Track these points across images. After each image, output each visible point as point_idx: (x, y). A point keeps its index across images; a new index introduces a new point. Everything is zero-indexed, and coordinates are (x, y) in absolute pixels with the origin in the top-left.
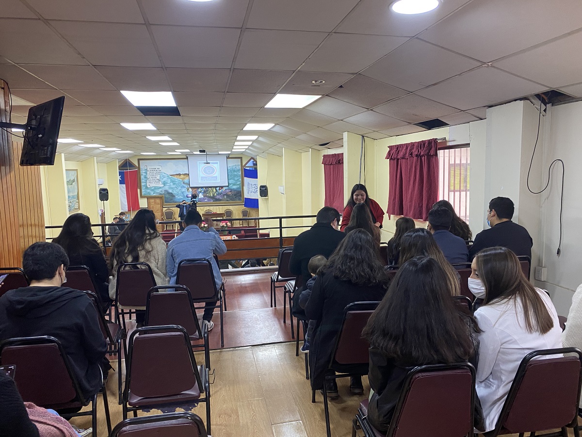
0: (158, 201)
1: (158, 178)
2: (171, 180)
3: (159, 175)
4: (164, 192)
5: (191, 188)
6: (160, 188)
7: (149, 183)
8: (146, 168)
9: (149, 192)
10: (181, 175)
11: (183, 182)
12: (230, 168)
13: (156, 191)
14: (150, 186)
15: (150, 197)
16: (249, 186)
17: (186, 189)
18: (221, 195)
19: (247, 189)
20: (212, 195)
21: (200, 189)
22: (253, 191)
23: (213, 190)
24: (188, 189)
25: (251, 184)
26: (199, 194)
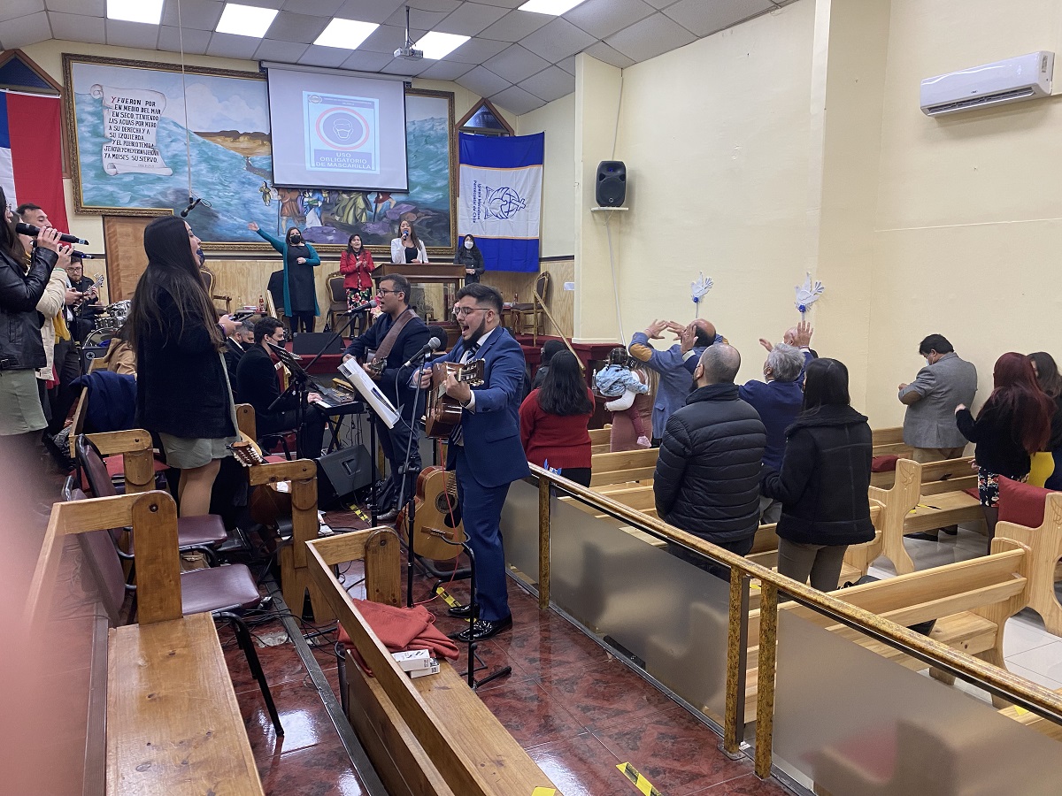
1: (150, 138)
2: (202, 153)
3: (153, 130)
4: (172, 198)
5: (279, 188)
6: (159, 179)
7: (114, 156)
8: (97, 97)
9: (112, 193)
10: (241, 139)
11: (248, 164)
12: (414, 127)
13: (142, 192)
14: (115, 167)
15: (115, 214)
16: (479, 197)
19: (469, 205)
20: (351, 221)
21: (311, 194)
22: (495, 211)
23: (354, 203)
24: (266, 194)
25: (487, 187)
26: (305, 213)
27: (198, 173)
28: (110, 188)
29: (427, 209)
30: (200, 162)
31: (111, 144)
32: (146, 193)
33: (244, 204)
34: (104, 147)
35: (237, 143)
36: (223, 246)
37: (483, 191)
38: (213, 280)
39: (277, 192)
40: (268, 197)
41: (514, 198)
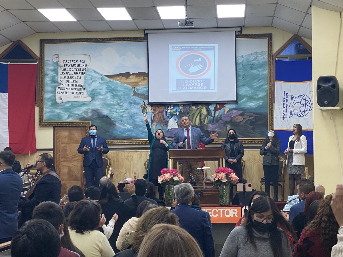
0: (77, 134)
1: (81, 81)
2: (108, 87)
3: (83, 76)
5: (153, 105)
6: (84, 104)
7: (61, 92)
8: (55, 61)
9: (59, 114)
10: (131, 77)
11: (134, 92)
12: (242, 59)
14: (61, 99)
15: (60, 125)
16: (287, 102)
17: (139, 109)
18: (218, 123)
19: (280, 108)
20: (197, 123)
21: (172, 108)
22: (296, 112)
23: (200, 112)
24: (144, 109)
25: (291, 95)
26: (168, 120)
27: (105, 99)
28: (58, 111)
29: (252, 113)
30: (107, 93)
31: (60, 86)
32: (77, 112)
33: (131, 116)
34: (57, 88)
35: (129, 80)
36: (117, 142)
37: (289, 98)
38: (109, 163)
39: (151, 107)
40: (145, 111)
41: (308, 102)
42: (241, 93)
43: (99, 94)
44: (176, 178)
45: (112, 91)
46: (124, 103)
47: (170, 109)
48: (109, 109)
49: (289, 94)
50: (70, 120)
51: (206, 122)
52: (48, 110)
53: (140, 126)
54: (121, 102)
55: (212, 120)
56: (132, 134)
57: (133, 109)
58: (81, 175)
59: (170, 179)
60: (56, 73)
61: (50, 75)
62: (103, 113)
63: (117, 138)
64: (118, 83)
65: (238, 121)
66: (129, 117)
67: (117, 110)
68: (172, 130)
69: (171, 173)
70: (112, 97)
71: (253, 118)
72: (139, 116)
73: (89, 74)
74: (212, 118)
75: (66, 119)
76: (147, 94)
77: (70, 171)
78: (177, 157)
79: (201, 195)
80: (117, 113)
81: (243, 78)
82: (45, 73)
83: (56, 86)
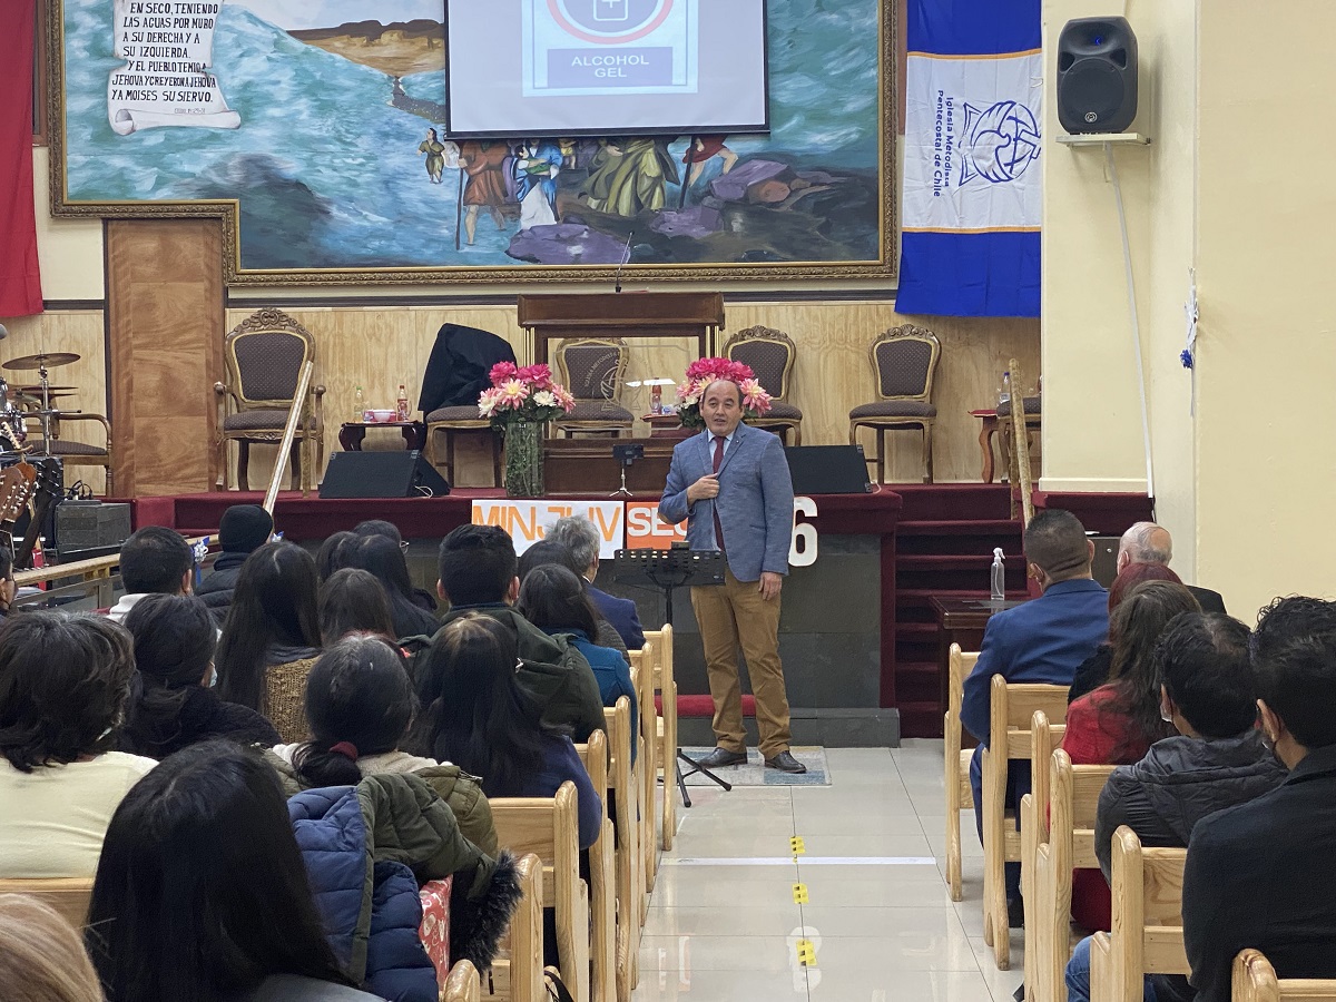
0: (190, 247)
1: (199, 53)
2: (301, 74)
3: (206, 34)
5: (464, 141)
6: (213, 137)
7: (129, 93)
9: (121, 172)
10: (385, 37)
11: (397, 93)
13: (179, 168)
14: (129, 118)
15: (126, 215)
16: (949, 130)
17: (416, 155)
18: (700, 208)
19: (925, 151)
20: (625, 207)
21: (534, 151)
22: (984, 164)
23: (635, 166)
24: (433, 156)
25: (965, 106)
26: (520, 195)
27: (292, 120)
28: (118, 162)
30: (297, 95)
31: (125, 71)
32: (187, 168)
33: (386, 183)
34: (113, 77)
35: (376, 48)
36: (337, 276)
37: (957, 115)
38: (309, 353)
39: (458, 150)
40: (438, 164)
41: (1025, 128)
42: (783, 97)
43: (269, 100)
44: (543, 399)
45: (315, 89)
46: (359, 136)
47: (526, 155)
48: (305, 155)
49: (958, 100)
50: (164, 195)
51: (656, 203)
52: (81, 159)
53: (418, 219)
54: (347, 131)
55: (680, 196)
56: (389, 246)
57: (392, 155)
58: (208, 394)
59: (524, 400)
60: (105, 22)
61: (85, 28)
62: (285, 171)
63: (337, 261)
64: (334, 62)
65: (770, 199)
66: (380, 185)
67: (336, 161)
68: (534, 233)
69: (528, 380)
70: (315, 110)
71: (824, 188)
72: (415, 181)
73: (229, 26)
74: (680, 188)
75: (149, 192)
76: (442, 102)
77: (168, 379)
78: (548, 322)
79: (636, 457)
80: (335, 170)
81: (789, 43)
82: (65, 19)
83: (108, 71)
